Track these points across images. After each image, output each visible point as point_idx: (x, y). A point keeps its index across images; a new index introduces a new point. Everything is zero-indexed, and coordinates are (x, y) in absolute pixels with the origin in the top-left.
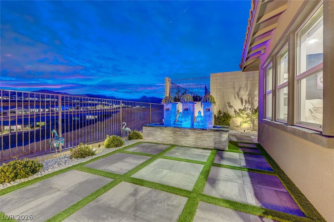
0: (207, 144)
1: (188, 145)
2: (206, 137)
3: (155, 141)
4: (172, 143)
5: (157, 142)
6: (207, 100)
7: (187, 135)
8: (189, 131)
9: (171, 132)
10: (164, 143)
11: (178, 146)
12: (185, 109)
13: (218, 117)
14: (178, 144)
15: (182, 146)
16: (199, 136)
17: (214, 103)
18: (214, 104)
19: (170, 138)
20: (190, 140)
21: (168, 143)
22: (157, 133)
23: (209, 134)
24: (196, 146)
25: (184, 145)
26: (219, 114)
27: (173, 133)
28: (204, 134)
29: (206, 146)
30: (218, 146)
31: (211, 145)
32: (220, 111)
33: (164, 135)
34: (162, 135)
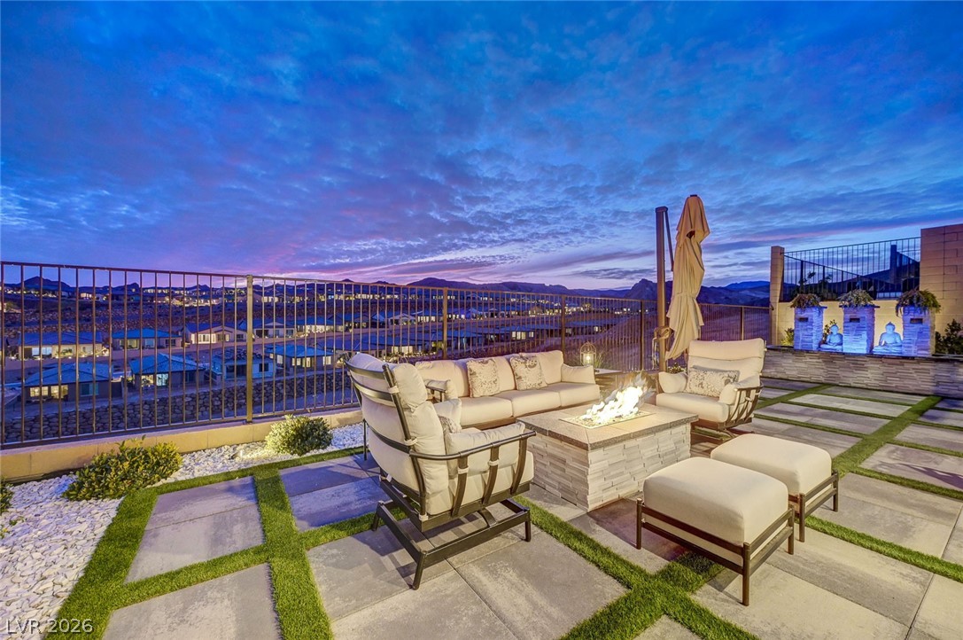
0: (914, 385)
1: (864, 386)
2: (913, 371)
3: (779, 376)
4: (822, 379)
5: (785, 377)
6: (915, 302)
7: (862, 368)
8: (866, 359)
9: (820, 360)
10: (802, 379)
11: (838, 385)
12: (852, 320)
13: (949, 339)
14: (837, 383)
15: (850, 387)
16: (894, 369)
17: (936, 305)
18: (934, 309)
19: (817, 372)
20: (869, 375)
21: (814, 379)
22: (785, 361)
23: (920, 367)
24: (885, 389)
25: (853, 385)
26: (953, 331)
27: (824, 361)
28: (907, 366)
29: (912, 389)
30: (943, 390)
31: (928, 387)
32: (954, 323)
33: (803, 365)
34: (797, 365)
